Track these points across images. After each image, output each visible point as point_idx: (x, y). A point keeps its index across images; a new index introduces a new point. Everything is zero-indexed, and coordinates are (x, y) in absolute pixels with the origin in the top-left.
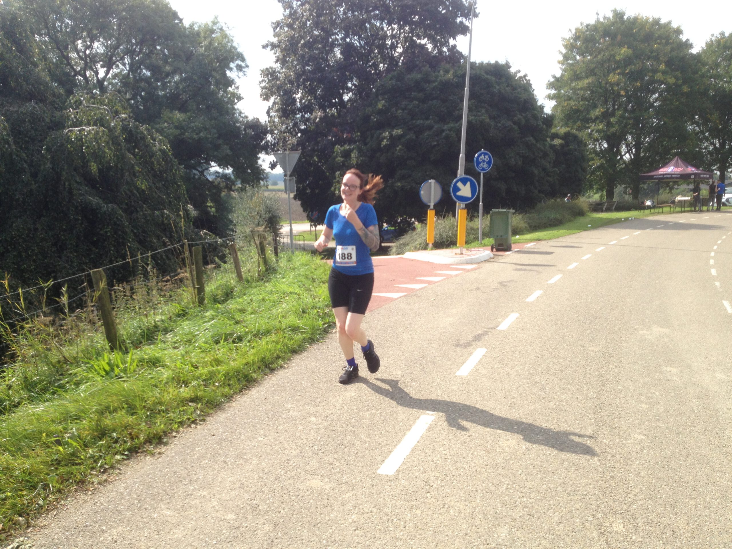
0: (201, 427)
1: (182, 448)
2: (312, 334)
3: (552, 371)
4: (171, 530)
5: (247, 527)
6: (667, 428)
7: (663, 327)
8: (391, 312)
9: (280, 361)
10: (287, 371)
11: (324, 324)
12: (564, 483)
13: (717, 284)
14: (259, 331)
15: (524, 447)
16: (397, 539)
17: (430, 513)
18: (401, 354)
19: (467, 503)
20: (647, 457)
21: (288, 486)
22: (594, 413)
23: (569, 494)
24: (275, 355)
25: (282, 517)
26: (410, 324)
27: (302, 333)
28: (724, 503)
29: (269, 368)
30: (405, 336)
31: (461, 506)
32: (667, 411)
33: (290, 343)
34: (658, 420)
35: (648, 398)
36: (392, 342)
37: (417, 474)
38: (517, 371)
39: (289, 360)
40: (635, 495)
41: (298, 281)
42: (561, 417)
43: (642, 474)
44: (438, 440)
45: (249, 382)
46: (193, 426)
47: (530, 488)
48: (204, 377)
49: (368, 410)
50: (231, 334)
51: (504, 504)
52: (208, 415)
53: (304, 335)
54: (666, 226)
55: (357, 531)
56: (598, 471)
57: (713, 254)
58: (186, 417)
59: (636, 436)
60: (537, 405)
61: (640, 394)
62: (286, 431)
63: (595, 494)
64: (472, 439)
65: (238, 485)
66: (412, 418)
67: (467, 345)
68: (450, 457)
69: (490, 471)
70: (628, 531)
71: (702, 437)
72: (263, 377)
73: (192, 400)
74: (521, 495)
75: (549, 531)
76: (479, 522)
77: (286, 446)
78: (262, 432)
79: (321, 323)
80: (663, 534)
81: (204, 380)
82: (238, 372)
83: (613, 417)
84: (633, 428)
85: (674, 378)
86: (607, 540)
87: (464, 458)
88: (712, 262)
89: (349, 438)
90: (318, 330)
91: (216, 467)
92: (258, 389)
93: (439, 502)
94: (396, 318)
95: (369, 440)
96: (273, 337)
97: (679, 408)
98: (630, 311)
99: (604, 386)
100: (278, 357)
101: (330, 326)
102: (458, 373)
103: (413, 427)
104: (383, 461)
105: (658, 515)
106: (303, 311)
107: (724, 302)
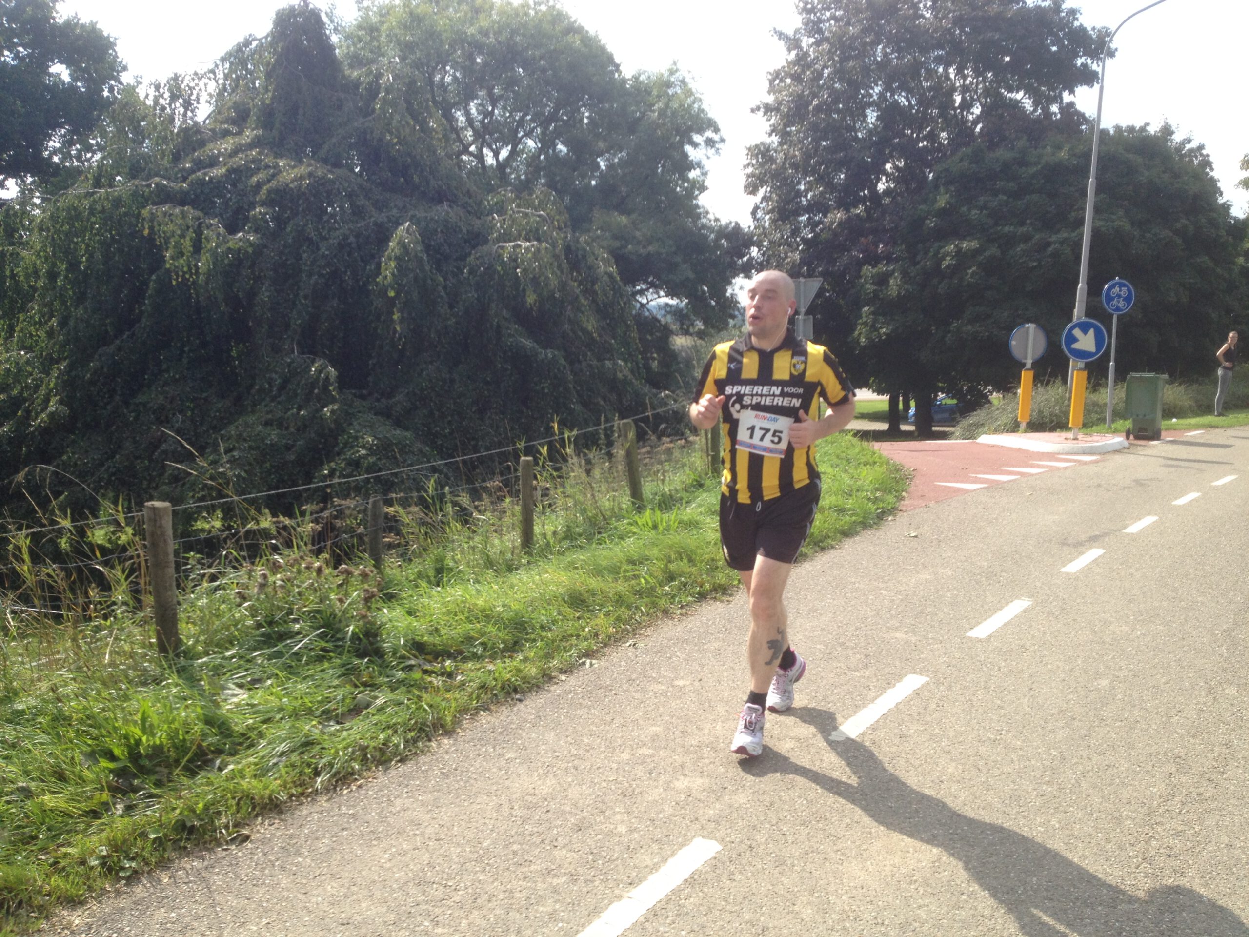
2: (864, 517)
3: (1192, 576)
5: (838, 654)
8: (967, 504)
10: (840, 551)
11: (878, 509)
15: (1139, 633)
16: (992, 676)
17: (1026, 664)
18: (985, 547)
19: (1066, 663)
21: (871, 634)
25: (871, 652)
29: (820, 546)
30: (989, 530)
31: (1061, 664)
36: (972, 535)
37: (1011, 640)
38: (1144, 573)
39: (840, 541)
44: (1035, 620)
47: (1139, 660)
49: (948, 591)
51: (1108, 667)
55: (949, 668)
56: (1222, 656)
60: (1163, 603)
62: (856, 598)
63: (1213, 670)
64: (1077, 623)
66: (1004, 601)
67: (1079, 544)
68: (1049, 632)
69: (1095, 645)
72: (814, 554)
74: (1128, 663)
76: (1078, 675)
77: (860, 608)
78: (829, 596)
87: (1066, 634)
90: (870, 514)
92: (811, 563)
93: (1037, 659)
94: (975, 511)
95: (953, 612)
101: (883, 513)
102: (1063, 570)
103: (1006, 608)
104: (972, 629)
106: (846, 493)
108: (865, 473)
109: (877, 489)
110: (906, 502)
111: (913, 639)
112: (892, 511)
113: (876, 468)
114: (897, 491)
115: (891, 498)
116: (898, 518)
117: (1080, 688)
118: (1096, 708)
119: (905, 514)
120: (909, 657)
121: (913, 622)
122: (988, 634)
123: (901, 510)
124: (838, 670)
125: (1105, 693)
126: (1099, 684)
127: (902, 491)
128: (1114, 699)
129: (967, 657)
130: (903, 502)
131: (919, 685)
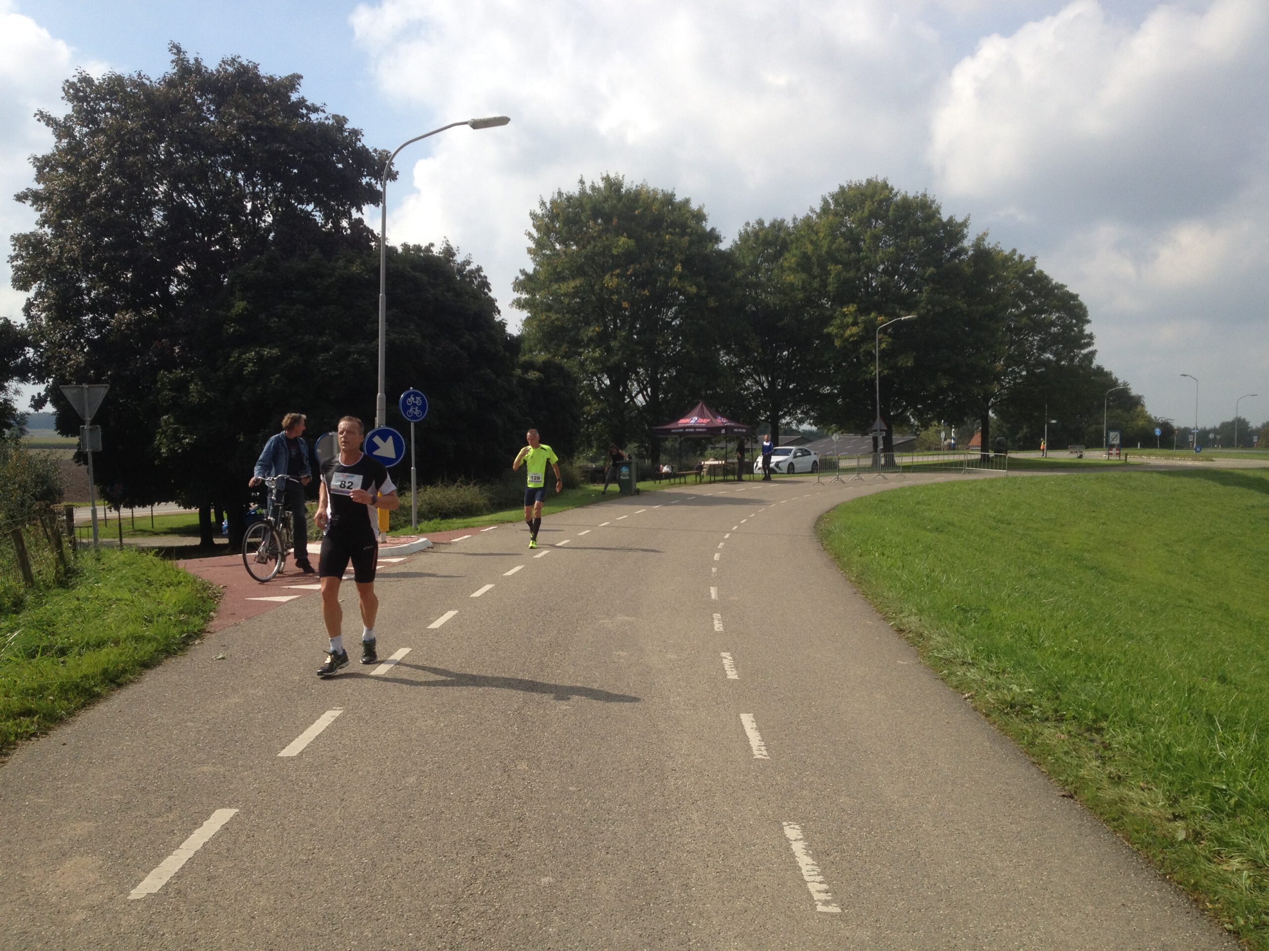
0: (45, 739)
1: (29, 757)
2: (167, 645)
3: (488, 663)
4: (51, 810)
5: (138, 801)
7: (628, 616)
8: (279, 618)
9: (129, 676)
10: (141, 685)
13: (714, 570)
14: (88, 643)
15: (442, 725)
17: (338, 775)
18: (297, 659)
19: (376, 766)
20: (566, 721)
21: (176, 773)
22: (523, 694)
23: (481, 751)
24: (120, 668)
26: (309, 630)
28: (626, 745)
29: (115, 683)
31: (371, 768)
33: (138, 656)
35: (585, 678)
36: (283, 650)
37: (322, 753)
38: (446, 666)
39: (140, 674)
40: (545, 746)
41: (126, 585)
43: (557, 733)
44: (346, 728)
45: (93, 697)
46: (33, 739)
47: (443, 751)
48: (31, 691)
49: (259, 712)
50: (50, 647)
51: (414, 763)
52: (50, 729)
53: (155, 647)
54: (684, 500)
55: (260, 794)
56: (514, 734)
57: (727, 536)
58: (22, 730)
61: (578, 676)
63: (506, 749)
64: (386, 724)
65: (115, 776)
66: (315, 714)
68: (360, 739)
69: (402, 744)
70: (531, 768)
72: (108, 692)
73: (22, 715)
74: (433, 756)
75: (456, 775)
77: (162, 746)
78: (128, 738)
79: (176, 632)
80: (561, 767)
81: (32, 694)
82: (76, 685)
83: (542, 695)
84: (559, 702)
85: (621, 660)
87: (375, 737)
88: (721, 545)
89: (238, 735)
90: (174, 640)
91: (81, 767)
92: (105, 704)
93: (347, 768)
94: (287, 624)
95: (264, 734)
96: (110, 649)
98: (597, 601)
99: (542, 671)
100: (124, 671)
101: (189, 637)
102: (372, 672)
103: (317, 721)
104: (284, 748)
105: (562, 757)
106: (146, 619)
107: (711, 588)
108: (167, 595)
109: (181, 612)
110: (215, 622)
111: (222, 770)
112: (200, 634)
113: (180, 588)
114: (204, 612)
115: (197, 620)
116: (205, 641)
117: (389, 790)
118: (404, 807)
119: (213, 635)
120: (217, 790)
121: (221, 752)
122: (300, 750)
123: (209, 632)
124: (138, 820)
125: (412, 790)
126: (406, 783)
127: (210, 611)
128: (420, 794)
129: (278, 780)
130: (211, 623)
131: (228, 819)
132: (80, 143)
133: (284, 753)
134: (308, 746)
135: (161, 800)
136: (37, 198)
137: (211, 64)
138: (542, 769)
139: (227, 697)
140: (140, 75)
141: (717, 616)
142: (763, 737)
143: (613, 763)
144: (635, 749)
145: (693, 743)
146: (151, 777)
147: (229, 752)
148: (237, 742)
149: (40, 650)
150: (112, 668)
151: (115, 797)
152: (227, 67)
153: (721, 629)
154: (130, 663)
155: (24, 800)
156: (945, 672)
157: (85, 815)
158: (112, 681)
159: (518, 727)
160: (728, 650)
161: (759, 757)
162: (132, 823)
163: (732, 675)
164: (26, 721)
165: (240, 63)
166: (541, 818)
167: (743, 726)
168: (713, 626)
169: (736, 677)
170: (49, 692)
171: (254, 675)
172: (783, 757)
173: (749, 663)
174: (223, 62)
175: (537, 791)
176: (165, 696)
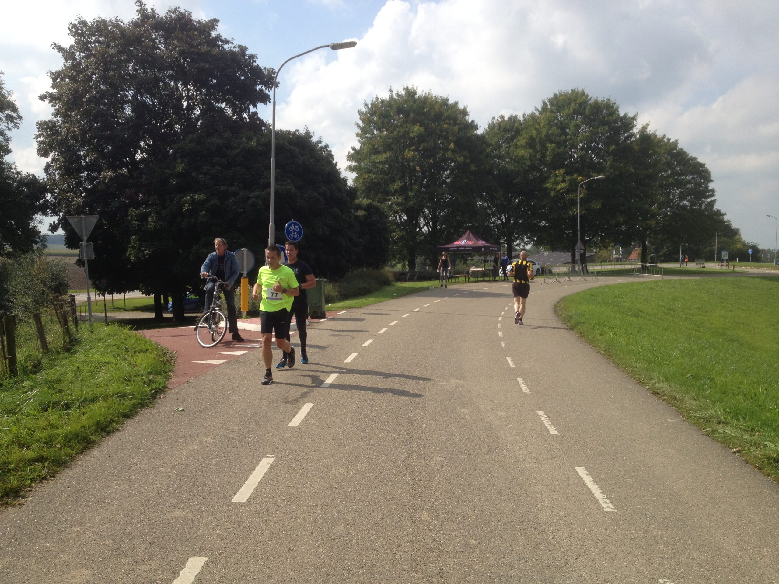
0: (53, 482)
1: (41, 499)
2: (141, 399)
3: (371, 417)
4: (56, 555)
5: (126, 547)
6: (460, 452)
7: (458, 379)
8: (217, 377)
9: (114, 425)
10: (123, 433)
11: (152, 390)
12: (384, 494)
13: (503, 344)
14: (85, 398)
15: (352, 473)
16: (258, 542)
17: (281, 523)
18: (234, 412)
19: (310, 514)
20: (445, 472)
21: (154, 518)
22: (405, 445)
23: (388, 500)
24: (109, 419)
25: (155, 538)
26: (238, 387)
27: (131, 399)
28: (499, 496)
29: (105, 431)
30: (235, 397)
31: (306, 516)
32: (460, 440)
33: (121, 409)
34: (454, 447)
35: (446, 432)
36: (223, 403)
37: (266, 499)
38: (342, 419)
39: (123, 423)
40: (437, 497)
41: (111, 352)
42: (379, 450)
43: (442, 483)
44: (280, 475)
45: (88, 444)
46: (44, 481)
47: (359, 500)
48: (43, 440)
49: (213, 459)
50: (58, 402)
51: (339, 511)
52: (57, 472)
53: (133, 401)
54: (463, 294)
55: (223, 541)
56: (409, 484)
57: (500, 319)
58: (36, 474)
59: (437, 458)
60: (360, 443)
61: (440, 430)
62: (138, 479)
63: (407, 499)
64: (309, 472)
65: (107, 521)
66: (254, 461)
67: (296, 401)
68: (292, 485)
69: (326, 491)
70: (432, 519)
71: (486, 456)
72: (100, 439)
73: (36, 460)
74: (352, 504)
75: (375, 524)
76: (321, 525)
77: (142, 490)
78: (115, 482)
79: (147, 389)
80: (456, 518)
81: (44, 443)
82: (77, 435)
83: (420, 447)
84: (435, 453)
85: (467, 417)
86: (417, 526)
87: (304, 485)
88: (499, 325)
89: (200, 480)
90: (146, 396)
91: (81, 510)
93: (288, 515)
94: (223, 382)
95: (219, 480)
96: (101, 403)
97: (470, 438)
98: (432, 367)
99: (412, 425)
100: (112, 421)
101: (156, 392)
102: (290, 424)
103: (257, 468)
104: (235, 494)
105: (453, 507)
106: (126, 380)
107: (507, 358)
108: (139, 361)
109: (150, 373)
110: (173, 380)
111: (190, 516)
112: (163, 389)
113: (148, 354)
114: (165, 372)
115: (161, 379)
116: (167, 395)
117: (325, 539)
118: (341, 558)
119: (173, 391)
120: (188, 536)
121: (188, 497)
122: (248, 496)
123: (169, 388)
124: (127, 567)
125: (344, 540)
126: (337, 531)
127: (169, 371)
128: (351, 544)
129: (235, 526)
130: (170, 380)
131: (200, 568)
132: (79, 64)
133: (237, 499)
134: (253, 493)
135: (144, 546)
136: (52, 98)
137: (162, 12)
138: (441, 520)
139: (187, 444)
140: (117, 19)
141: (520, 380)
142: (602, 490)
143: (496, 515)
144: (507, 501)
145: (551, 496)
146: (135, 522)
147: (194, 496)
148: (199, 487)
149: (51, 405)
150: (103, 420)
151: (107, 542)
152: (172, 14)
153: (528, 391)
154: (116, 415)
155: (34, 544)
156: (708, 429)
157: (84, 562)
158: (103, 430)
159: (410, 477)
160: (540, 409)
161: (608, 509)
162: (121, 571)
163: (553, 431)
164: (39, 465)
165: (180, 12)
166: (456, 573)
167: (581, 478)
168: (522, 389)
169: (556, 433)
170: (57, 441)
171: (205, 424)
172: (627, 510)
173: (561, 421)
174: (169, 11)
175: (445, 543)
176: (142, 443)
